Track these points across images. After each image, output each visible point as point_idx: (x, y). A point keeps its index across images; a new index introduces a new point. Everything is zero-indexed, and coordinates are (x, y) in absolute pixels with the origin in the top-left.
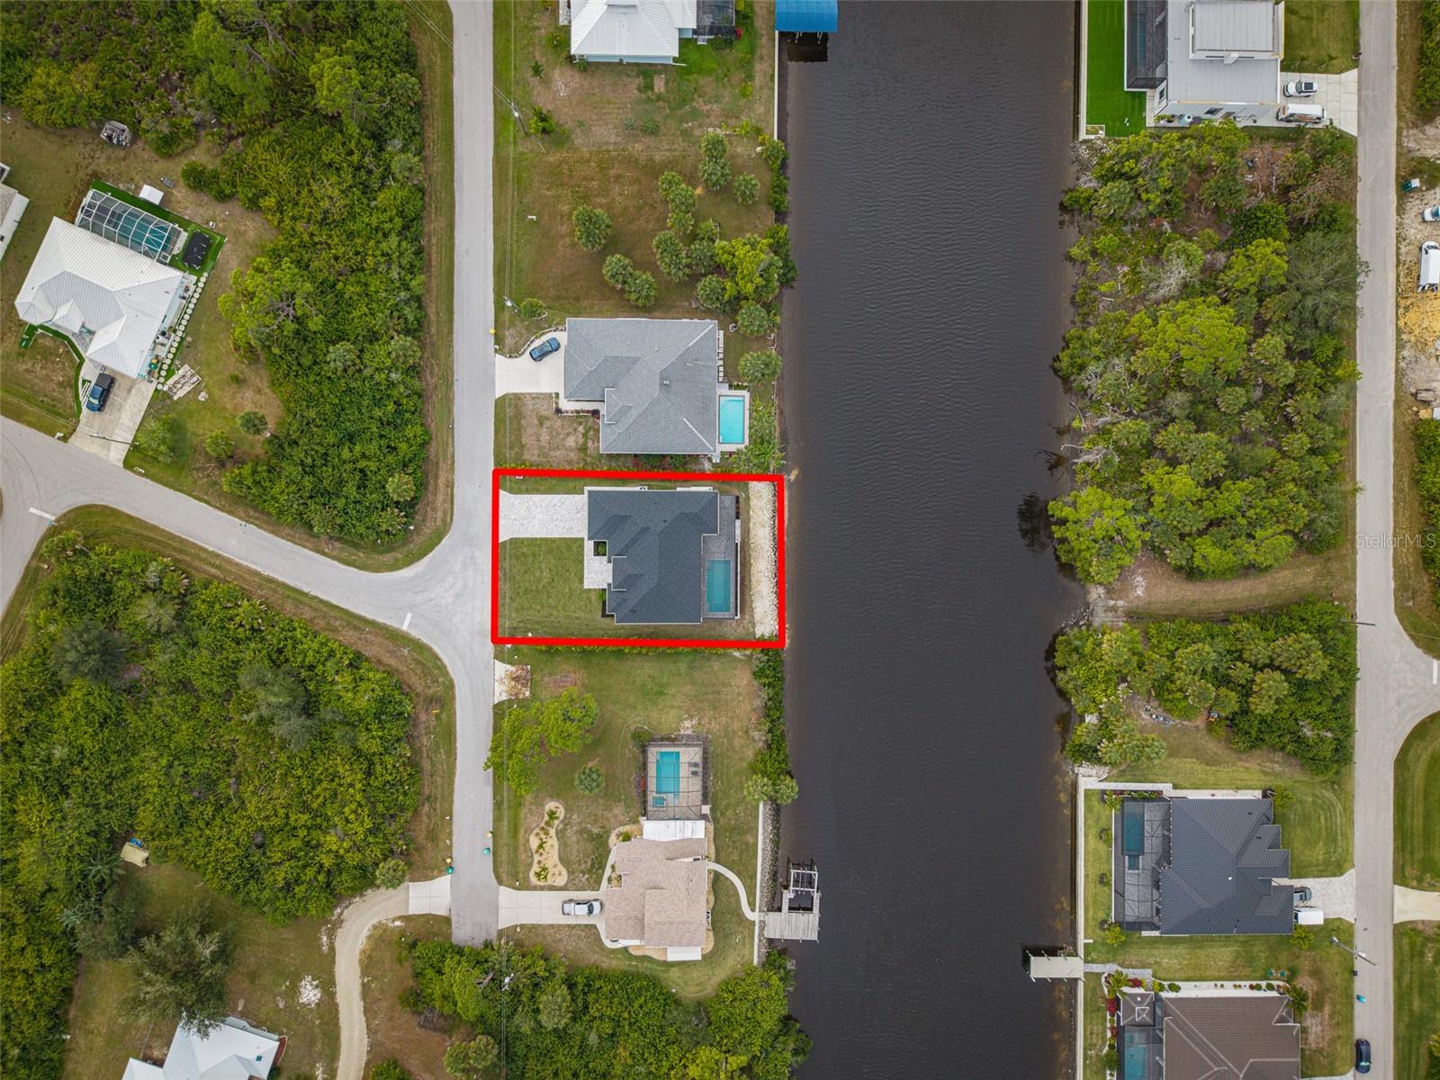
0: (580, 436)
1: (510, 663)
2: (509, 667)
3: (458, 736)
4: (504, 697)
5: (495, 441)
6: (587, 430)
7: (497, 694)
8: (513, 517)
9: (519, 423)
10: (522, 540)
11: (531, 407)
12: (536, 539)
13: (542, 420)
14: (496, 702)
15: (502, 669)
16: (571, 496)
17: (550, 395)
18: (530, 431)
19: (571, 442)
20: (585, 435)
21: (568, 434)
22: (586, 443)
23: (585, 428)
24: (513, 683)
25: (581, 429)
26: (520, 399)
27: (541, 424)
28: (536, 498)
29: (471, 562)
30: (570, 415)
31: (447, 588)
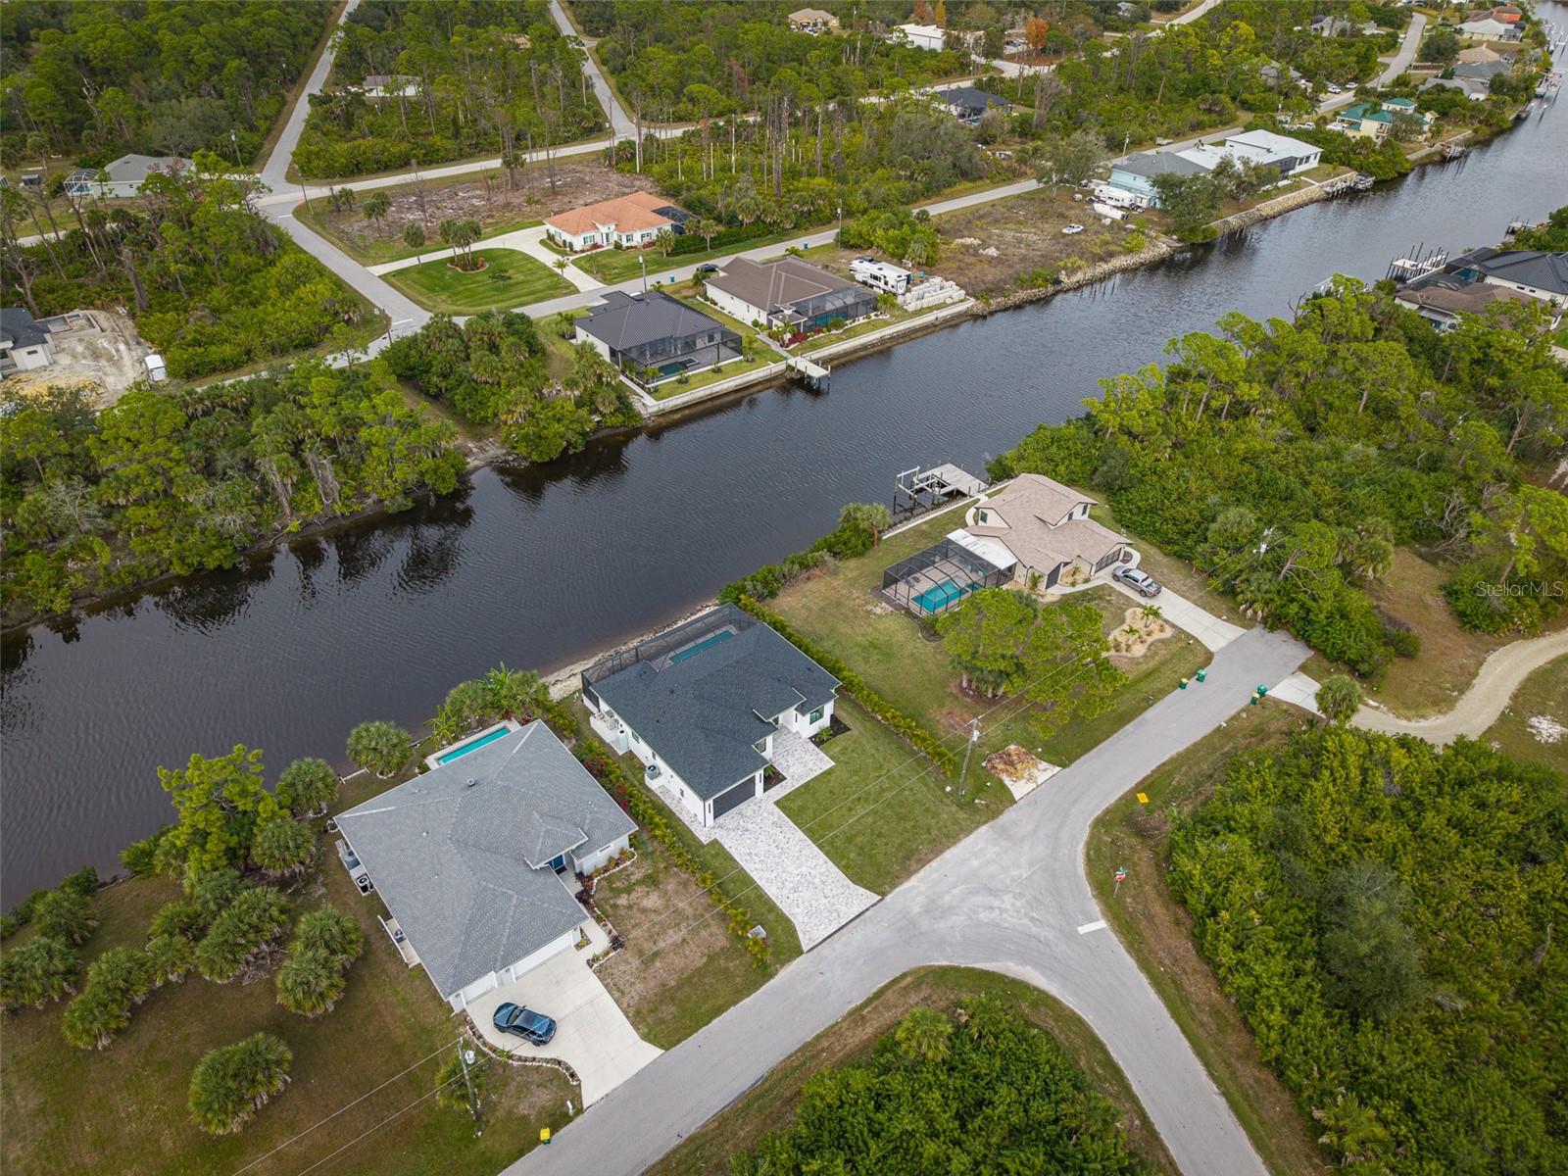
0: (634, 895)
1: (1001, 782)
2: (1007, 781)
3: (1140, 779)
4: (1044, 765)
5: (735, 1003)
6: (618, 892)
7: (1049, 774)
8: (825, 901)
9: (679, 987)
10: (846, 869)
11: (640, 987)
12: (827, 854)
13: (648, 960)
14: (1058, 769)
15: (1018, 789)
16: (732, 852)
17: (599, 973)
18: (679, 962)
19: (653, 901)
20: (629, 890)
21: (644, 911)
22: (639, 882)
23: (618, 896)
24: (1019, 766)
25: (623, 901)
26: (638, 1013)
27: (656, 954)
28: (772, 891)
29: (934, 908)
30: (610, 926)
31: (997, 912)
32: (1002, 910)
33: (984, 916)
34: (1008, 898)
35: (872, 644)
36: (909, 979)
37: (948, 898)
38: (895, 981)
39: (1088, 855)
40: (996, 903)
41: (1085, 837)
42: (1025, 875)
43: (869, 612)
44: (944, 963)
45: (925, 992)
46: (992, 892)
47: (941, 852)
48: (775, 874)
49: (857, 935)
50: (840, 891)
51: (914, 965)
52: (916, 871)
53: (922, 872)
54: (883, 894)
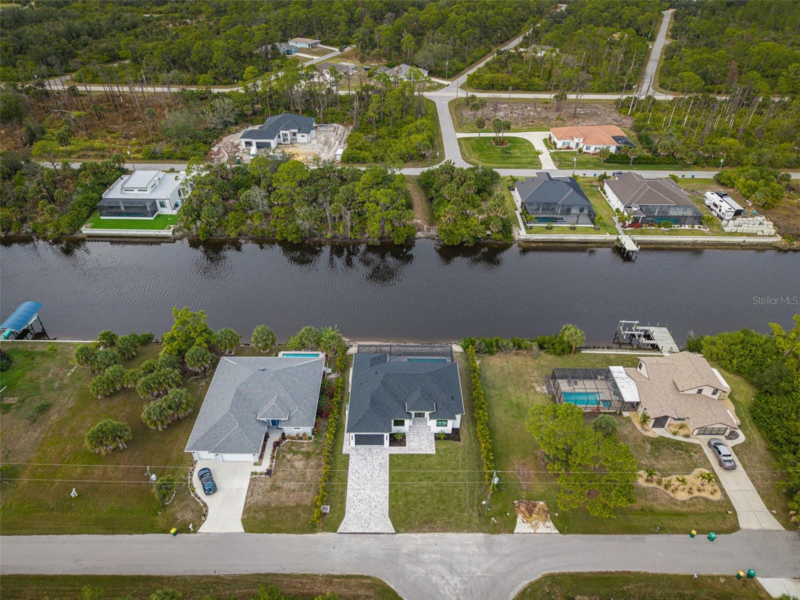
0: (295, 457)
1: (515, 517)
2: (520, 519)
4: (550, 524)
5: (288, 533)
6: (290, 451)
7: (549, 531)
8: (368, 515)
9: (274, 509)
10: (392, 507)
11: (260, 497)
12: (390, 494)
13: (274, 488)
14: (557, 531)
15: (522, 527)
16: (351, 465)
17: (252, 480)
18: (284, 498)
19: (299, 464)
20: (295, 453)
21: (293, 466)
22: (303, 453)
23: (288, 453)
24: (534, 516)
25: (288, 456)
26: (250, 508)
27: (279, 488)
28: (350, 494)
29: (414, 557)
30: (274, 464)
31: (444, 582)
32: (448, 583)
33: (435, 578)
34: (457, 579)
35: (518, 405)
36: (369, 581)
37: (426, 556)
38: (362, 577)
39: (525, 590)
40: (448, 577)
41: (533, 579)
42: (478, 574)
43: (532, 387)
44: (392, 587)
45: (370, 593)
46: (452, 570)
47: (446, 531)
48: (358, 487)
49: (366, 541)
50: (380, 516)
51: (378, 576)
52: (424, 532)
53: (427, 535)
54: (397, 532)
